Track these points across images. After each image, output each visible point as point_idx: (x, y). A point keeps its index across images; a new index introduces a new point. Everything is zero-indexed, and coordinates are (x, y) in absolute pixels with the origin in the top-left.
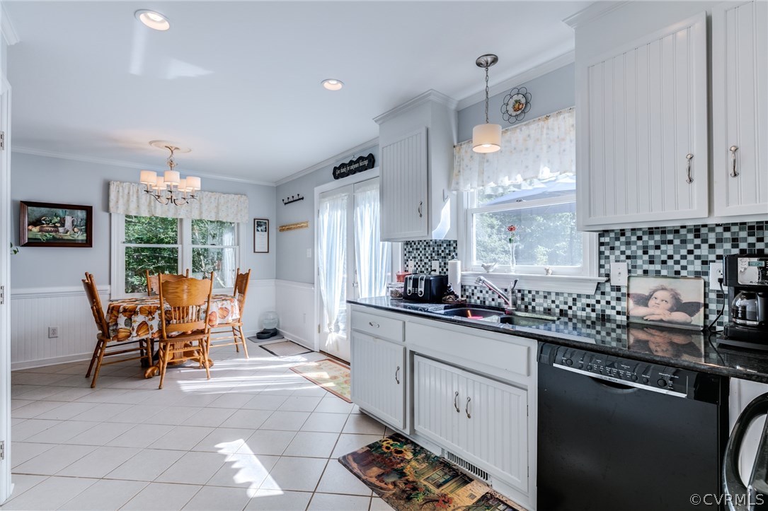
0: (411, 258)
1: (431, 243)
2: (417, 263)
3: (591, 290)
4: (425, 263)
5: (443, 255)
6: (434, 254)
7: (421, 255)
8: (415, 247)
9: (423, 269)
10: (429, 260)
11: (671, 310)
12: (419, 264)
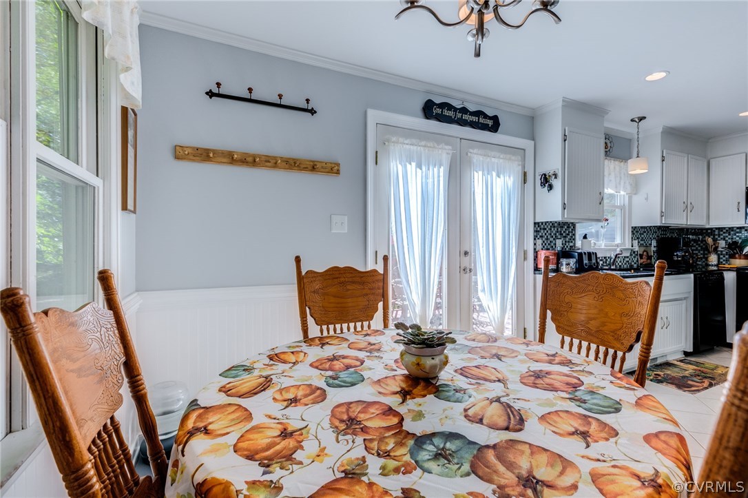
0: (539, 237)
1: (556, 224)
2: (544, 242)
3: (628, 255)
4: (551, 242)
5: (564, 235)
6: (557, 234)
7: (547, 234)
8: (542, 226)
9: (549, 247)
10: (554, 239)
11: (647, 259)
12: (545, 242)
